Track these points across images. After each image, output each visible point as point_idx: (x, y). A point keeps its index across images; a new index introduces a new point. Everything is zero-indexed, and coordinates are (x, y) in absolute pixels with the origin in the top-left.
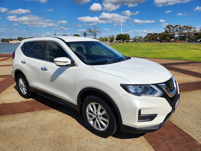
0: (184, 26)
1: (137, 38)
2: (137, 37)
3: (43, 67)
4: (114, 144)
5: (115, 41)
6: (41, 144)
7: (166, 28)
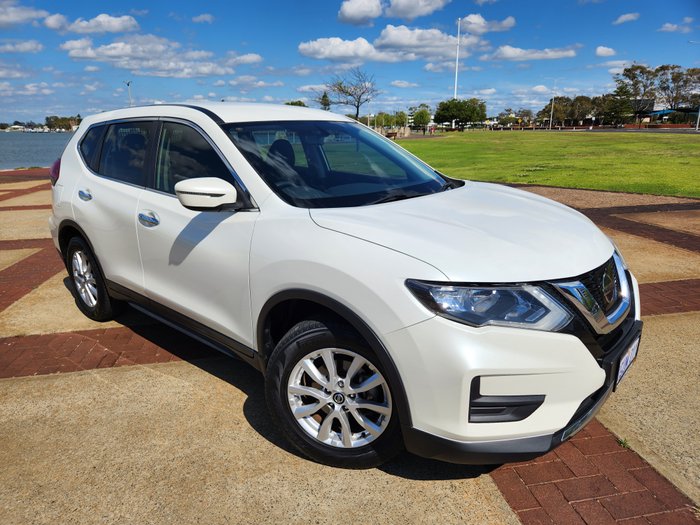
0: (692, 68)
1: (513, 116)
2: (513, 109)
3: (146, 214)
4: (379, 497)
5: (432, 124)
6: (121, 484)
7: (622, 77)
